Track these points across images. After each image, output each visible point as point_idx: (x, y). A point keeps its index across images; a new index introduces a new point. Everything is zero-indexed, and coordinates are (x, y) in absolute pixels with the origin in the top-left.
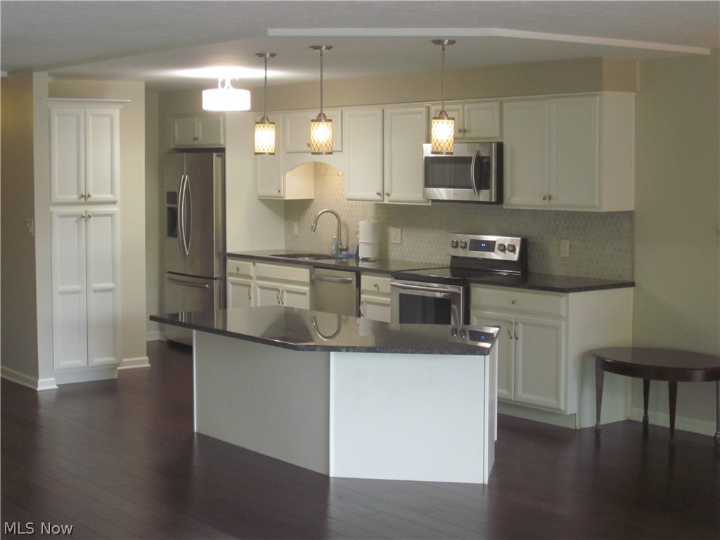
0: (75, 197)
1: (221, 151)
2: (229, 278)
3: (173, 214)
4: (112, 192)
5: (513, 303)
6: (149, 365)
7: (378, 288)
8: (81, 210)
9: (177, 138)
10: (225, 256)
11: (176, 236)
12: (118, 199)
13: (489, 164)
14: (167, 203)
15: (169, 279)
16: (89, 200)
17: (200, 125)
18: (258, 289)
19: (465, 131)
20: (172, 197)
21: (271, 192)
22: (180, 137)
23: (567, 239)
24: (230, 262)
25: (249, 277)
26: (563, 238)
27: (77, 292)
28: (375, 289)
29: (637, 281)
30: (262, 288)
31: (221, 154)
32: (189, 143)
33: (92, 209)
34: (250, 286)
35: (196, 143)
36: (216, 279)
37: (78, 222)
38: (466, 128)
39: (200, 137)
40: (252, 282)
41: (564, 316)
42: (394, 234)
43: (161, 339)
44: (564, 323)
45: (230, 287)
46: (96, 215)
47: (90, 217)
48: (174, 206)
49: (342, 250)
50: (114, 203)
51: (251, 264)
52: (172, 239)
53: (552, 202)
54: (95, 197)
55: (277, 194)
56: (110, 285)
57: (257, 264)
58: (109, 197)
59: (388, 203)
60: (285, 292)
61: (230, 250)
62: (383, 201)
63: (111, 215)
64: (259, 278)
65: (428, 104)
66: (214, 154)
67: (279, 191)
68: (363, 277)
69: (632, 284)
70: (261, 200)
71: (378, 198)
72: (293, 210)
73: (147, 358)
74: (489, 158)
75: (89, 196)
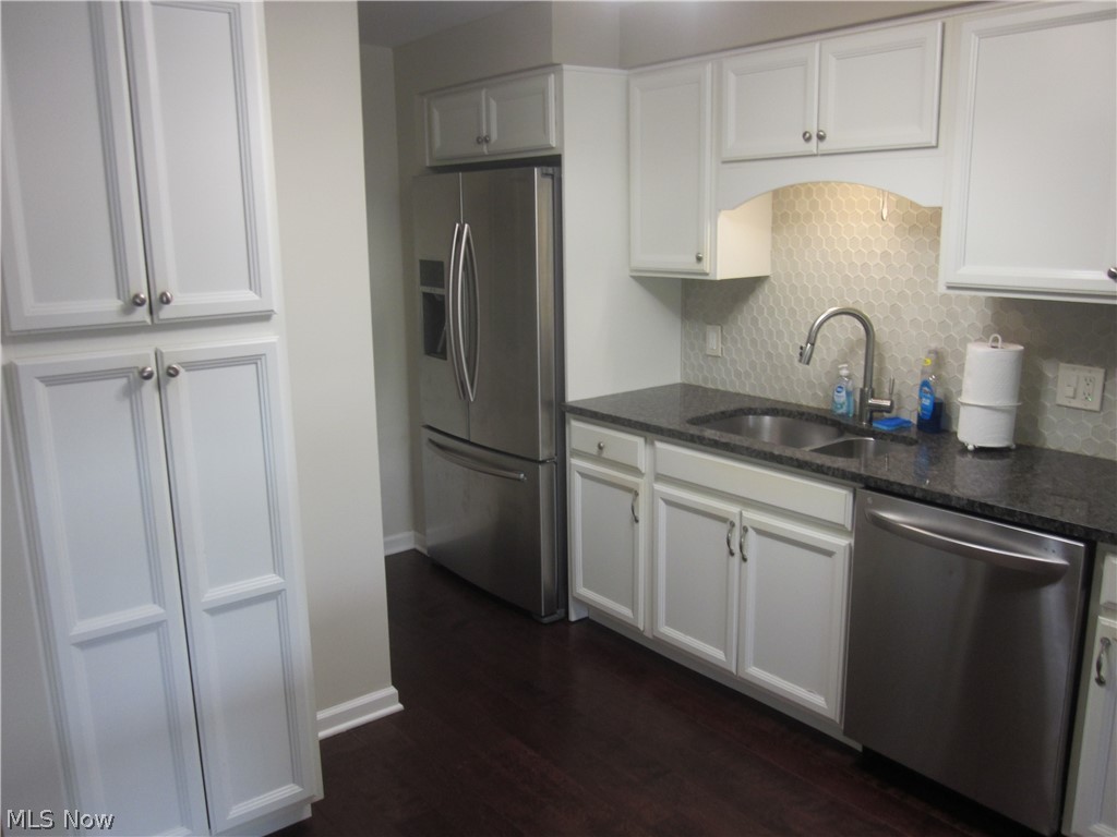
0: (107, 306)
1: (553, 162)
2: (574, 463)
3: (435, 311)
4: (254, 283)
6: (399, 707)
8: (138, 350)
9: (438, 142)
10: (563, 412)
11: (443, 355)
12: (276, 303)
14: (423, 284)
15: (431, 441)
16: (166, 313)
17: (493, 104)
18: (662, 503)
20: (433, 272)
21: (677, 261)
22: (444, 142)
24: (575, 425)
25: (635, 471)
27: (154, 626)
30: (669, 503)
31: (550, 170)
32: (465, 150)
33: (177, 346)
34: (637, 494)
35: (485, 149)
36: (543, 462)
37: (131, 392)
39: (494, 136)
40: (642, 484)
42: (1072, 383)
45: (577, 486)
46: (192, 366)
47: (172, 373)
48: (437, 291)
49: (875, 409)
50: (264, 317)
51: (639, 441)
52: (435, 362)
54: (185, 301)
55: (696, 267)
56: (268, 581)
57: (659, 445)
58: (241, 298)
60: (749, 532)
61: (575, 393)
63: (253, 359)
64: (660, 478)
66: (536, 171)
67: (699, 259)
70: (637, 279)
73: (393, 690)
75: (165, 300)
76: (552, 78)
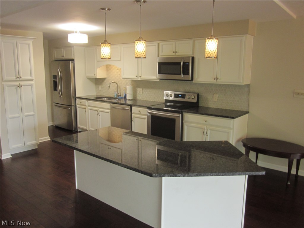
0: (14, 78)
1: (73, 60)
2: (77, 106)
3: (55, 83)
4: (31, 76)
5: (206, 121)
6: (50, 140)
7: (140, 112)
8: (17, 83)
9: (55, 56)
10: (76, 98)
11: (57, 90)
12: (34, 78)
13: (189, 65)
14: (53, 79)
15: (55, 105)
16: (21, 79)
17: (64, 51)
18: (89, 110)
19: (176, 52)
20: (55, 77)
21: (92, 75)
22: (57, 56)
23: (217, 94)
24: (77, 100)
25: (85, 106)
26: (214, 94)
27: (18, 117)
28: (139, 112)
29: (250, 111)
30: (90, 110)
31: (73, 62)
32: (60, 58)
33: (22, 83)
34: (86, 109)
35: (63, 58)
36: (73, 106)
37: (16, 88)
38: (176, 51)
39: (64, 56)
40: (87, 107)
41: (232, 128)
42: (139, 91)
43: (53, 125)
44: (232, 131)
45: (78, 109)
46: (24, 86)
47: (21, 86)
48: (56, 80)
49: (119, 96)
50: (32, 80)
51: (86, 101)
52: (55, 92)
53: (218, 80)
54: (23, 78)
55: (94, 76)
56: (33, 113)
57: (88, 101)
58: (30, 78)
59: (140, 80)
60: (100, 112)
61: (77, 96)
62: (138, 79)
63: (31, 85)
64: (89, 106)
65: (158, 42)
66: (70, 62)
67: (95, 75)
68: (133, 108)
69: (248, 112)
70: (87, 78)
71: (136, 78)
72: (98, 81)
73: (49, 137)
74: (189, 63)
75: (21, 77)
76: (73, 48)
